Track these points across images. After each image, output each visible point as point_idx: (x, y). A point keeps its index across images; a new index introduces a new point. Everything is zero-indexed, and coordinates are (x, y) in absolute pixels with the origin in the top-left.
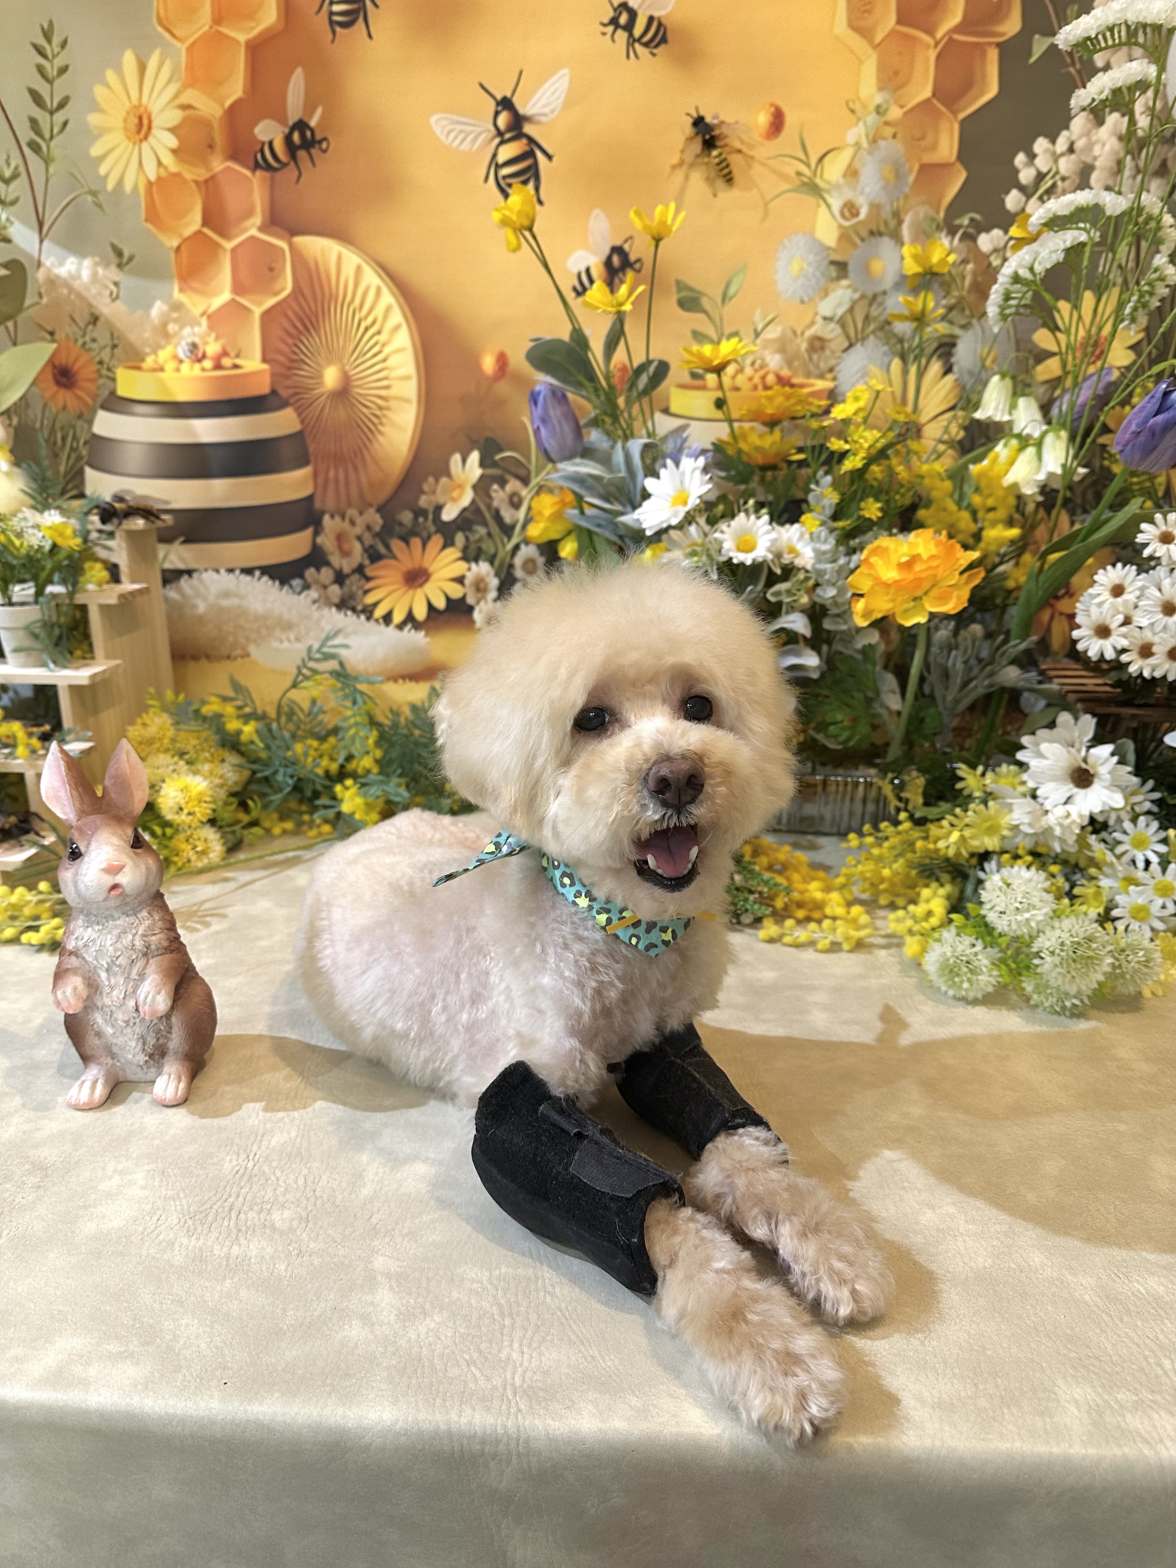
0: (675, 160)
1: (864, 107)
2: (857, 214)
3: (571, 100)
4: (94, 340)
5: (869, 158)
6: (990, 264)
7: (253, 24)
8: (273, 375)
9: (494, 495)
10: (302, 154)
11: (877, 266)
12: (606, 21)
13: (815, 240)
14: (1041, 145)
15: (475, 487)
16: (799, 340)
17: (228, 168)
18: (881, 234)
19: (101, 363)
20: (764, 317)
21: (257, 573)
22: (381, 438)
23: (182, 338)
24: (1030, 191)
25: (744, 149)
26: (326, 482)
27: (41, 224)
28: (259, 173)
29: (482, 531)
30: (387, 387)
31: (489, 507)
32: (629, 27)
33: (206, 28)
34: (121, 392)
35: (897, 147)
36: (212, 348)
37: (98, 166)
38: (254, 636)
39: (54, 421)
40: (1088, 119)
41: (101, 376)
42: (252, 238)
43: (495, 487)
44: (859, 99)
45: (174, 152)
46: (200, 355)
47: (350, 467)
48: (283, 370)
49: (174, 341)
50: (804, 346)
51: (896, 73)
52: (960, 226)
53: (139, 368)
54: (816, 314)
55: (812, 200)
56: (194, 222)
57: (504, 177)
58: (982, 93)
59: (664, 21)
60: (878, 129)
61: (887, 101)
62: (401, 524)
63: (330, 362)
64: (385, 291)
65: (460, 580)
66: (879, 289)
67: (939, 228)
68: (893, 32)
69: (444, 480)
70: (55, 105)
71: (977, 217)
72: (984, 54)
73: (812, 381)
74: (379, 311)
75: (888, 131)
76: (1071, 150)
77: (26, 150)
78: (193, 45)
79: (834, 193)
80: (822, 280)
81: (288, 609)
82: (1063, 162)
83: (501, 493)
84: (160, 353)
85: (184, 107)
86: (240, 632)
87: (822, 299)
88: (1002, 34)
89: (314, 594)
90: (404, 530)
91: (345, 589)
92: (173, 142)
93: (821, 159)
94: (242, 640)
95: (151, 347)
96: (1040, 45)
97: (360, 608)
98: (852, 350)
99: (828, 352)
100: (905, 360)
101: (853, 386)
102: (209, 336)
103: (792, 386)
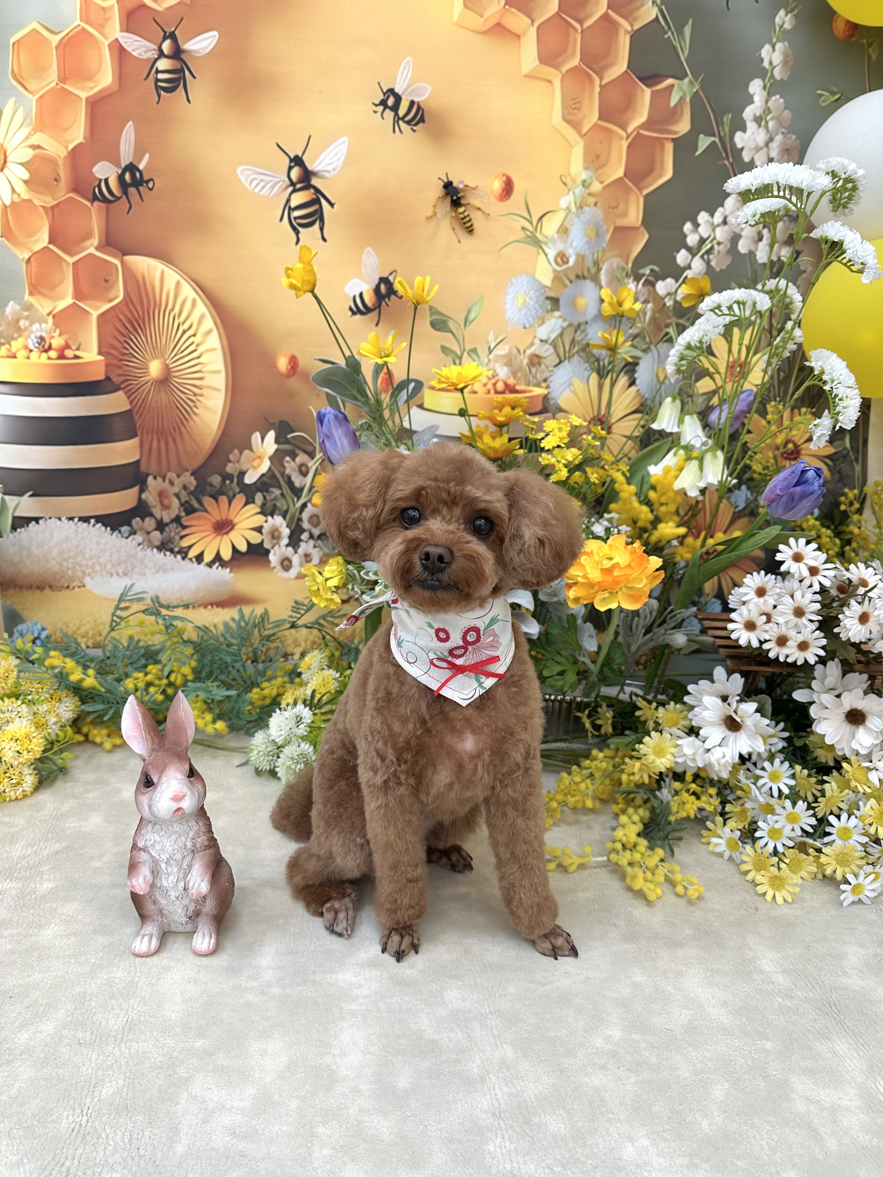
1: (574, 181)
2: (568, 262)
3: (349, 161)
5: (576, 219)
6: (665, 304)
7: (92, 84)
8: (107, 365)
9: (286, 464)
10: (132, 190)
11: (581, 302)
12: (377, 102)
13: (535, 280)
14: (703, 217)
15: (271, 458)
16: (522, 357)
17: (71, 198)
18: (584, 278)
20: (496, 338)
21: (93, 521)
22: (196, 418)
23: (32, 332)
24: (694, 251)
25: (482, 208)
26: (150, 450)
28: (96, 203)
29: (277, 492)
30: (201, 379)
31: (283, 474)
32: (395, 108)
33: (54, 84)
35: (599, 212)
36: (57, 342)
38: (89, 570)
40: (737, 200)
42: (90, 255)
43: (288, 458)
44: (569, 175)
45: (25, 182)
46: (46, 347)
47: (170, 439)
48: (115, 362)
49: (26, 334)
50: (526, 361)
51: (598, 157)
52: (644, 275)
54: (535, 337)
55: (533, 249)
56: (42, 240)
57: (295, 218)
58: (661, 176)
59: (422, 105)
60: (583, 198)
61: (591, 178)
62: (211, 485)
63: (154, 357)
64: (199, 302)
65: (259, 529)
66: (582, 320)
67: (627, 276)
68: (596, 125)
69: (247, 452)
71: (656, 268)
72: (662, 146)
73: (531, 388)
74: (194, 318)
75: (591, 200)
76: (725, 222)
78: (42, 97)
79: (550, 245)
80: (540, 311)
81: (119, 551)
82: (718, 231)
83: (292, 463)
84: (13, 343)
85: (34, 147)
86: (78, 568)
87: (539, 326)
88: (676, 133)
89: (139, 538)
90: (214, 490)
91: (165, 534)
92: (26, 175)
93: (541, 218)
94: (79, 573)
95: (4, 338)
96: (704, 142)
97: (176, 549)
98: (562, 365)
99: (543, 367)
100: (600, 375)
101: (561, 393)
102: (54, 332)
103: (518, 392)
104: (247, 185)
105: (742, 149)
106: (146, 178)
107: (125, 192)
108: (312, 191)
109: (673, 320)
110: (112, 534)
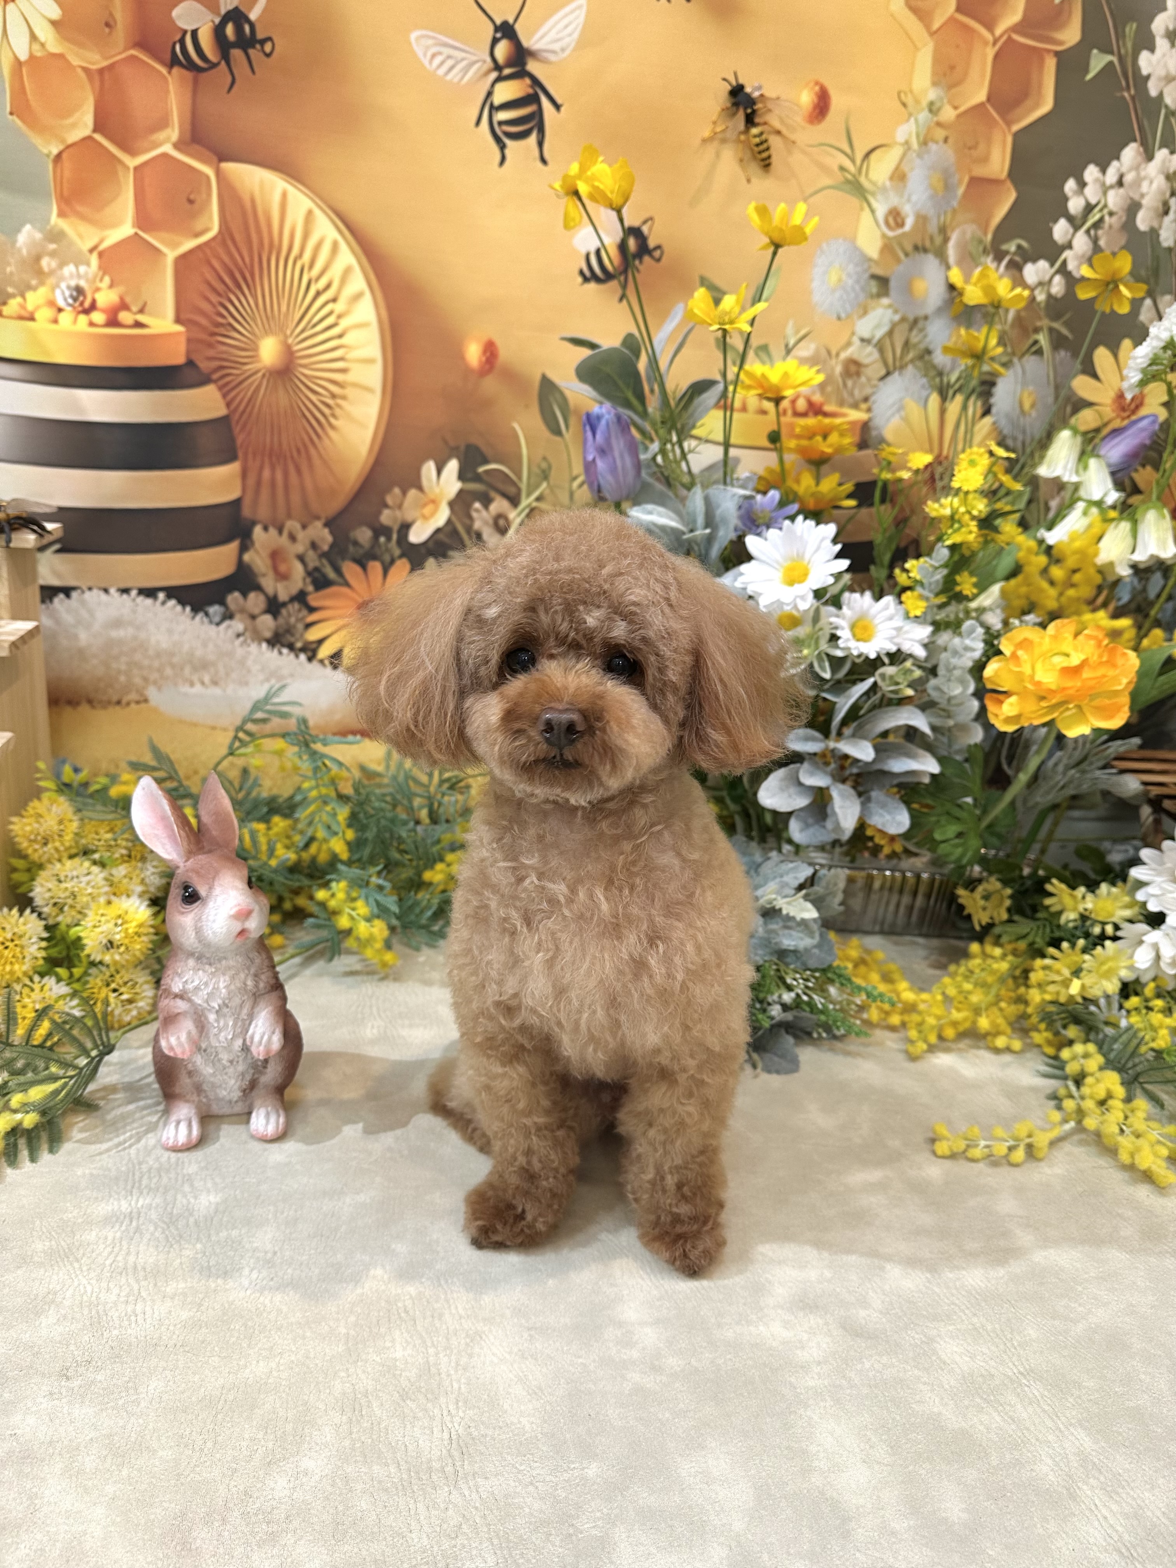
0: (707, 133)
1: (917, 102)
2: (902, 225)
3: (587, 38)
5: (918, 161)
6: (1034, 298)
8: (189, 341)
9: (475, 515)
10: (236, 54)
11: (920, 286)
13: (856, 248)
14: (1091, 173)
15: (451, 504)
16: (833, 362)
17: (133, 57)
18: (925, 250)
20: (797, 332)
21: (161, 596)
22: (332, 433)
23: (62, 278)
24: (1078, 222)
25: (784, 131)
26: (259, 483)
28: (176, 70)
30: (344, 370)
31: (468, 528)
35: (948, 154)
36: (106, 297)
38: (154, 676)
40: (1138, 152)
42: (165, 155)
43: (477, 505)
44: (911, 91)
45: (54, 23)
46: (87, 304)
47: (291, 467)
48: (204, 336)
49: (51, 281)
50: (838, 369)
51: (952, 68)
52: (1007, 253)
54: (853, 334)
55: (855, 201)
56: (82, 125)
57: (500, 123)
58: (1037, 105)
60: (929, 129)
61: (941, 99)
62: (356, 543)
63: (267, 332)
64: (343, 247)
66: (921, 313)
67: (985, 252)
68: (951, 19)
69: (413, 493)
71: (1024, 244)
72: (1041, 62)
73: (845, 410)
74: (335, 272)
75: (940, 134)
76: (1120, 183)
79: (879, 197)
80: (862, 296)
81: (205, 645)
82: (1111, 194)
83: (484, 513)
84: (30, 295)
86: (135, 671)
87: (860, 317)
88: (1061, 43)
89: (238, 625)
90: (361, 551)
91: (281, 620)
92: (55, 12)
93: (868, 155)
94: (137, 680)
95: (16, 287)
96: (1098, 61)
97: (299, 645)
98: (890, 378)
99: (863, 379)
100: (944, 397)
101: (888, 420)
102: (101, 280)
103: (826, 415)
104: (426, 62)
105: (1148, 77)
106: (260, 35)
107: (225, 56)
108: (528, 81)
109: (1045, 323)
110: (193, 618)
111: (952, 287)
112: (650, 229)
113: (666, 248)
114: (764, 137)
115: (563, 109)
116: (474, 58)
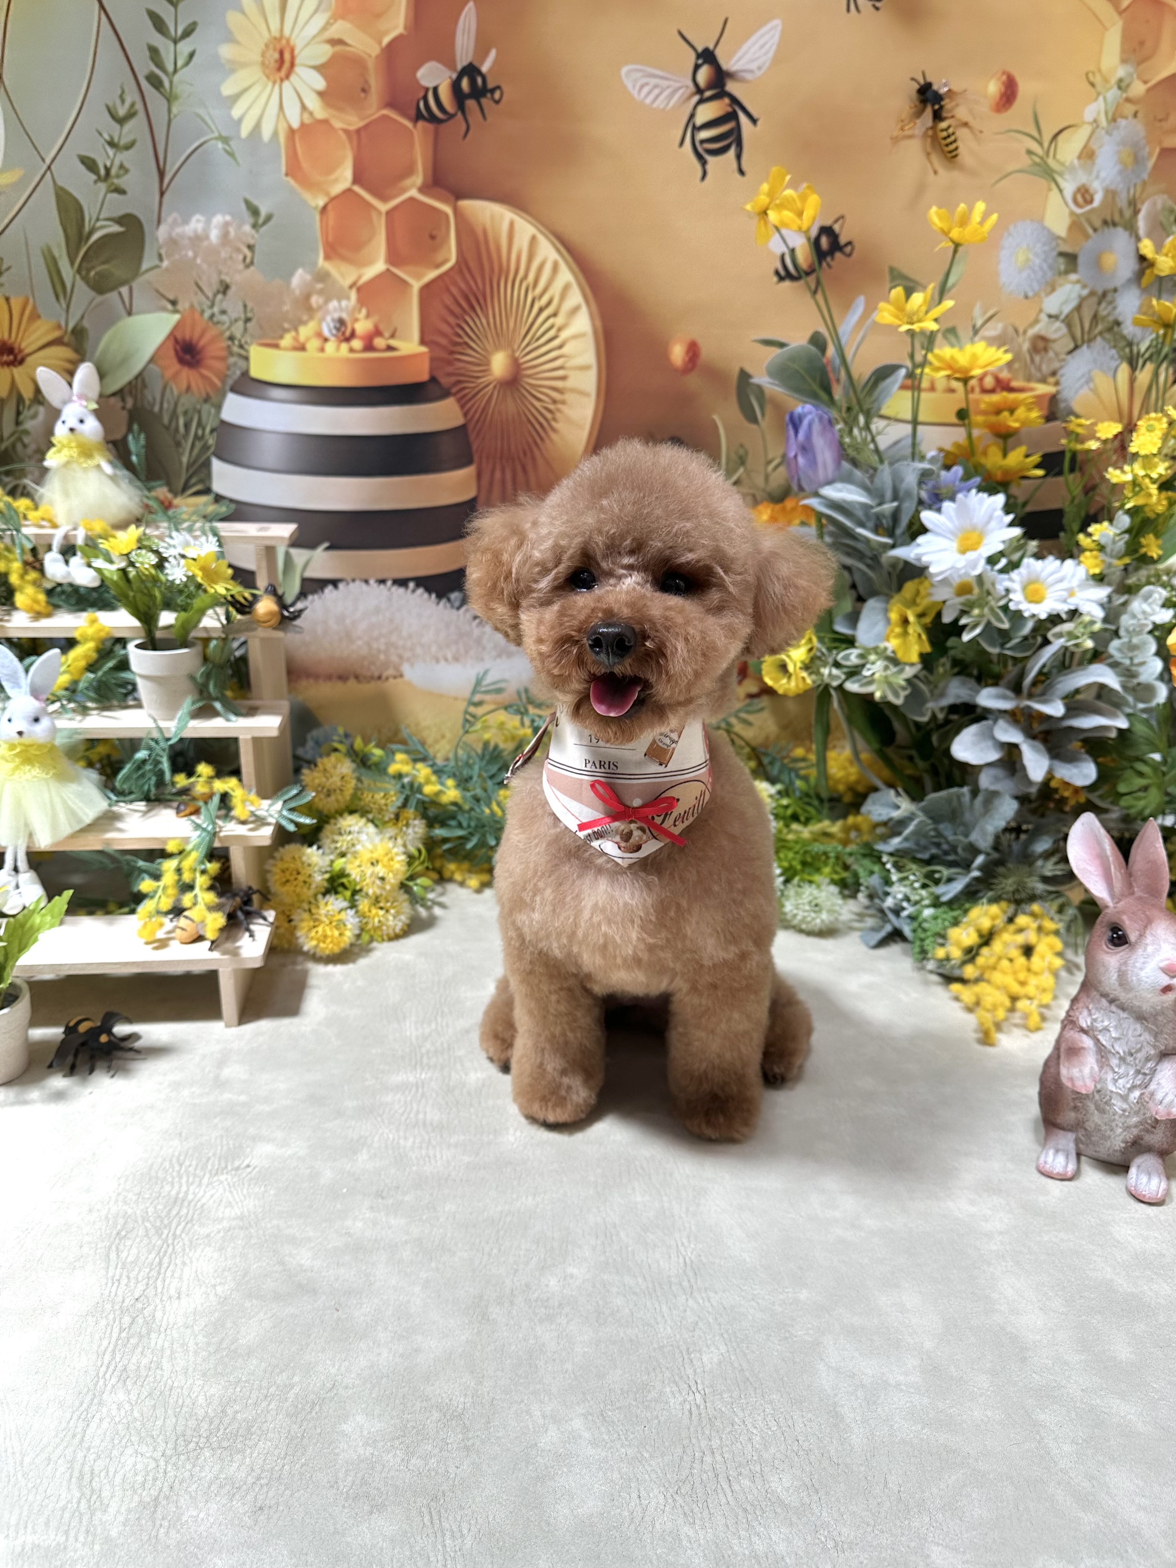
1: (1106, 80)
2: (1091, 201)
3: (781, 57)
4: (223, 312)
5: (1107, 138)
8: (433, 359)
10: (471, 103)
11: (1109, 260)
13: (1044, 228)
16: (1021, 339)
17: (384, 117)
18: (1115, 224)
19: (231, 338)
20: (985, 313)
21: (412, 585)
22: (553, 436)
23: (328, 313)
26: (492, 482)
27: (161, 174)
28: (421, 124)
30: (563, 378)
34: (254, 373)
35: (1139, 127)
36: (363, 326)
37: (230, 107)
38: (407, 654)
39: (176, 404)
41: (231, 354)
42: (412, 199)
44: (1100, 71)
45: (321, 94)
46: (348, 333)
47: (519, 467)
48: (444, 355)
49: (319, 315)
50: (1026, 346)
51: (1142, 43)
53: (276, 346)
54: (1041, 311)
55: (1043, 183)
56: (344, 178)
57: (702, 142)
60: (1118, 106)
61: (1131, 75)
63: (498, 347)
64: (563, 267)
66: (1110, 286)
70: (180, 32)
73: (1033, 385)
74: (556, 289)
75: (1130, 109)
77: (144, 84)
79: (1067, 176)
80: (1049, 274)
81: (448, 627)
84: (301, 329)
85: (334, 42)
86: (392, 651)
87: (1048, 294)
92: (320, 83)
93: (1055, 136)
94: (394, 658)
95: (290, 322)
98: (1078, 352)
99: (1051, 354)
100: (1133, 366)
101: (1076, 392)
102: (360, 311)
103: (1012, 390)
104: (635, 93)
106: (490, 85)
108: (727, 100)
110: (438, 603)
111: (1142, 258)
112: (842, 227)
113: (857, 244)
114: (951, 131)
115: (759, 123)
116: (678, 85)
